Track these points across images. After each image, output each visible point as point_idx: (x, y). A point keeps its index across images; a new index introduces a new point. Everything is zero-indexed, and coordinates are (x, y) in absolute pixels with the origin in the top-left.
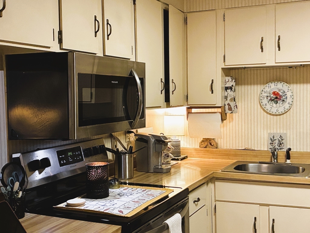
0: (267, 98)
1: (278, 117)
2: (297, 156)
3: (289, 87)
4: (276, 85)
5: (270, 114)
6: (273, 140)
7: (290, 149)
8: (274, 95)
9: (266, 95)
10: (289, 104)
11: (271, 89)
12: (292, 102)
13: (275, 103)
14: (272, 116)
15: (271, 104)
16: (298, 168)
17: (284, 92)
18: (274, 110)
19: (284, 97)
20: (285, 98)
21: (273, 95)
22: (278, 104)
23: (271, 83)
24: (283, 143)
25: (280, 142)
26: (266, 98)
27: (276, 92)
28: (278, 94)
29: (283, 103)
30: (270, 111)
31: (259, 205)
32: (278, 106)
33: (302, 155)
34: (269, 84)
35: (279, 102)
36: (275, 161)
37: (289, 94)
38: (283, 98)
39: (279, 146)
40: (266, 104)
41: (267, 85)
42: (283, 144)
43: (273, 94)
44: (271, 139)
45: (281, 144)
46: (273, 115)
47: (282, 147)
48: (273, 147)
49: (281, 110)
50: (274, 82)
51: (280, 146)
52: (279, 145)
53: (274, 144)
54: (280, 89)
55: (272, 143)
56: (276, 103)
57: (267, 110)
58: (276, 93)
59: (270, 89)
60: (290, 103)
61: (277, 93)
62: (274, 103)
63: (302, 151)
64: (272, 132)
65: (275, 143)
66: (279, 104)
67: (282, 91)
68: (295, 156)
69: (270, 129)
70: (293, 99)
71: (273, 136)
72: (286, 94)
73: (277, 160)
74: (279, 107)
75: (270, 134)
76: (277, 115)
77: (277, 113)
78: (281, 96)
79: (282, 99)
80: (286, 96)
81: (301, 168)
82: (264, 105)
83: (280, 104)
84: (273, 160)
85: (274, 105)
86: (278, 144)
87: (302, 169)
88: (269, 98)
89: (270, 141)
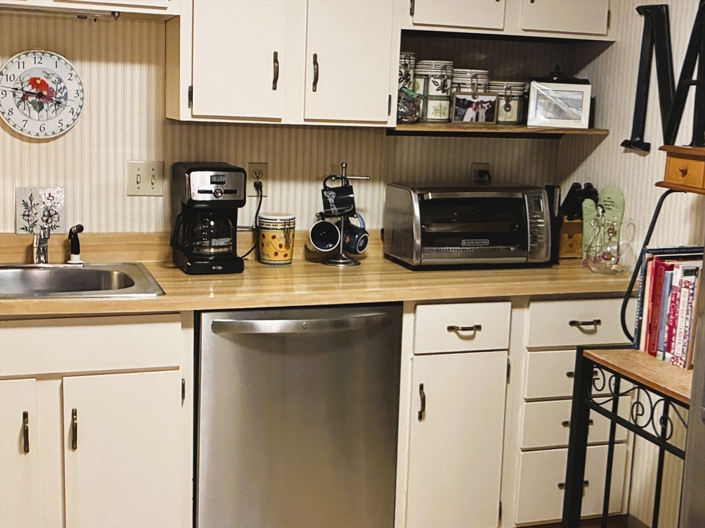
0: (14, 95)
1: (43, 145)
2: (95, 244)
3: (72, 69)
4: (37, 60)
5: (22, 138)
6: (30, 205)
7: (80, 228)
8: (33, 88)
9: (11, 85)
10: (73, 112)
11: (24, 70)
12: (81, 107)
13: (35, 108)
14: (26, 144)
15: (26, 112)
16: (108, 274)
17: (61, 81)
18: (33, 128)
19: (59, 95)
20: (60, 98)
21: (30, 86)
22: (43, 111)
23: (27, 54)
24: (56, 213)
25: (49, 212)
26: (12, 94)
27: (39, 79)
28: (44, 84)
29: (56, 110)
30: (22, 130)
31: (34, 380)
32: (45, 118)
33: (108, 241)
34: (19, 57)
35: (45, 105)
36: (42, 259)
37: (72, 87)
38: (57, 96)
39: (47, 221)
40: (11, 111)
41: (15, 59)
42: (56, 216)
43: (29, 84)
44: (26, 205)
45: (50, 216)
46: (30, 140)
47: (54, 223)
48: (30, 223)
49: (52, 127)
50: (34, 53)
51: (49, 221)
52: (45, 218)
53: (33, 215)
54: (49, 72)
55: (27, 213)
56: (38, 108)
57: (14, 126)
58: (38, 82)
59: (22, 70)
60: (75, 111)
61: (43, 82)
62: (32, 109)
63: (105, 231)
64: (26, 185)
65: (36, 214)
66: (47, 111)
67: (54, 79)
68: (90, 246)
69: (22, 178)
70: (82, 99)
71: (31, 196)
72: (65, 88)
73: (46, 257)
74: (48, 119)
75: (21, 190)
76: (39, 141)
77: (42, 136)
78: (51, 91)
79: (54, 99)
80: (65, 90)
81: (116, 273)
82: (7, 112)
83: (50, 112)
84: (35, 258)
85: (34, 113)
86: (44, 216)
87: (119, 276)
88: (21, 95)
89: (22, 209)
